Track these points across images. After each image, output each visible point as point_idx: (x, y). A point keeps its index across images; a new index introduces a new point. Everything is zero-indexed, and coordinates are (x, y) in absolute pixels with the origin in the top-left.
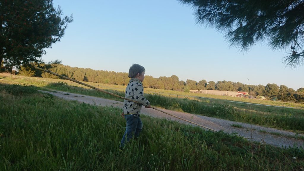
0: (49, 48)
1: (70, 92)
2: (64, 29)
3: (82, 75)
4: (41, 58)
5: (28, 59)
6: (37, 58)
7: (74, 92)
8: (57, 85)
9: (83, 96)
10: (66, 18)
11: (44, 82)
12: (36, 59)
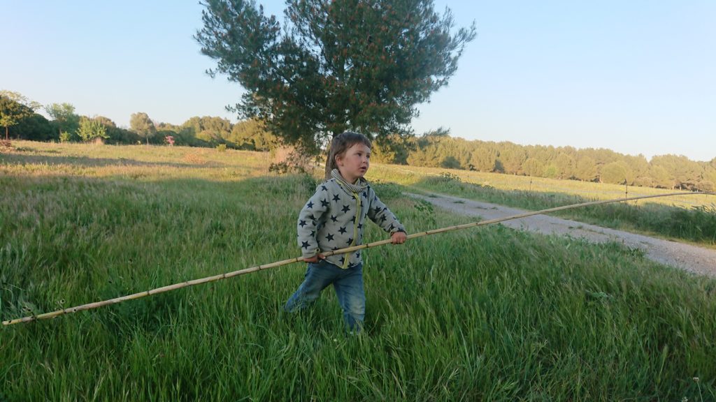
0: (425, 103)
1: (466, 198)
2: (456, 59)
3: (490, 158)
4: (409, 126)
5: (386, 128)
6: (402, 126)
7: (473, 198)
8: (438, 181)
9: (494, 208)
10: (461, 31)
11: (413, 175)
12: (401, 128)
